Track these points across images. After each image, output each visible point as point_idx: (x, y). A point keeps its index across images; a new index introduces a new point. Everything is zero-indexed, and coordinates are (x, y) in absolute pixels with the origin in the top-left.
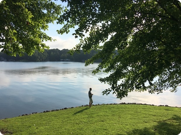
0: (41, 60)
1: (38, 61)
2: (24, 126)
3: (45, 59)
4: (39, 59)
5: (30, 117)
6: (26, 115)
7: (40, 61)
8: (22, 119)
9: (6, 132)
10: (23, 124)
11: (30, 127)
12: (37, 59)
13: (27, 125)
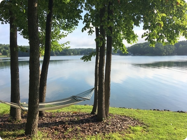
0: (168, 54)
1: (164, 55)
2: (159, 122)
3: (172, 52)
4: (165, 53)
5: (163, 114)
6: (158, 110)
7: (166, 55)
8: (155, 113)
9: (142, 123)
10: (157, 119)
11: (166, 125)
12: (163, 53)
13: (162, 122)
